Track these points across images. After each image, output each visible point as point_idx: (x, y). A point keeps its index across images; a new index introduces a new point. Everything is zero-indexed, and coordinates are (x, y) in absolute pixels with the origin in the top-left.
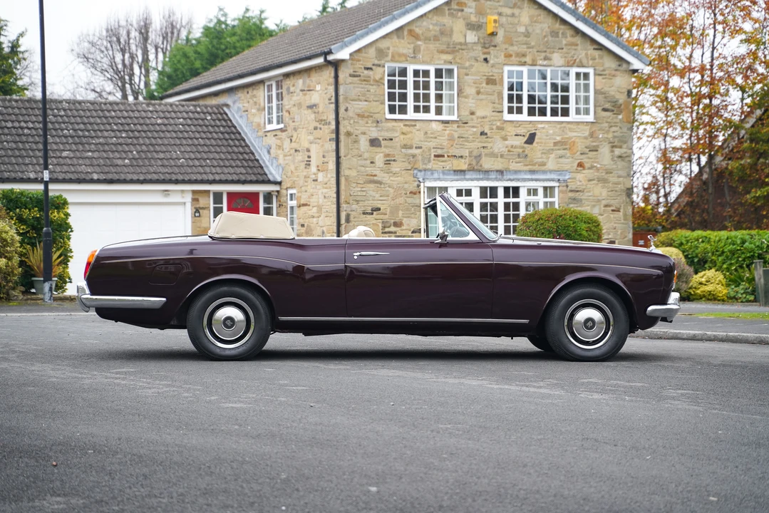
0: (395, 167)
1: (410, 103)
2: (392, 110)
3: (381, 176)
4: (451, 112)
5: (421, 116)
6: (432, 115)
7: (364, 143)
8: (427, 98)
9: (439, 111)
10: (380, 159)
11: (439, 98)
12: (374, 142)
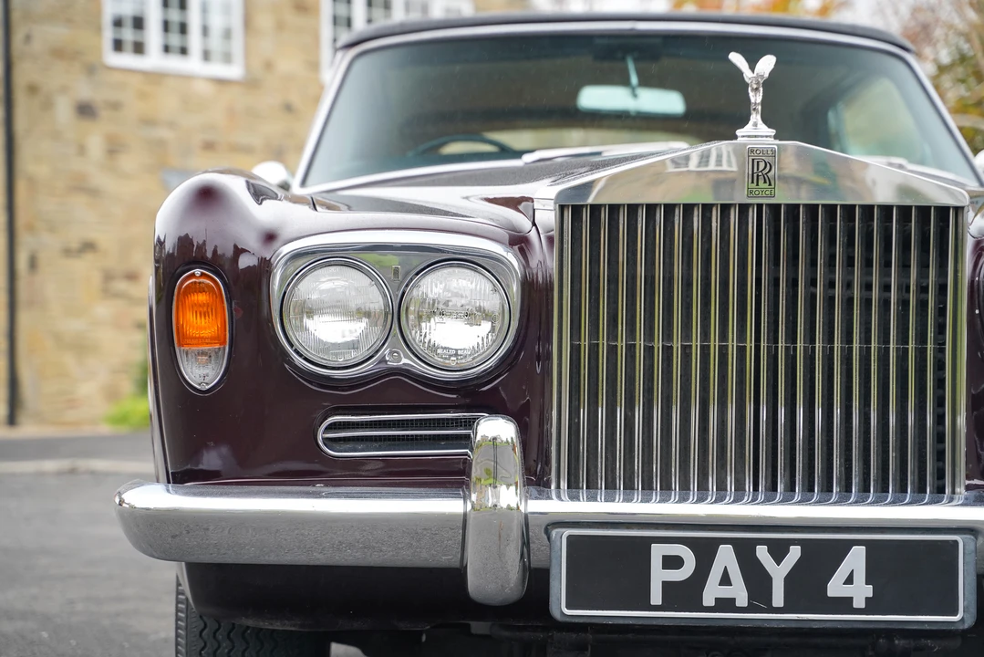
0: (128, 162)
1: (153, 36)
2: (118, 45)
3: (101, 180)
4: (227, 58)
5: (174, 63)
6: (193, 64)
7: (64, 110)
8: (183, 29)
9: (206, 56)
10: (96, 144)
11: (205, 31)
12: (85, 110)
